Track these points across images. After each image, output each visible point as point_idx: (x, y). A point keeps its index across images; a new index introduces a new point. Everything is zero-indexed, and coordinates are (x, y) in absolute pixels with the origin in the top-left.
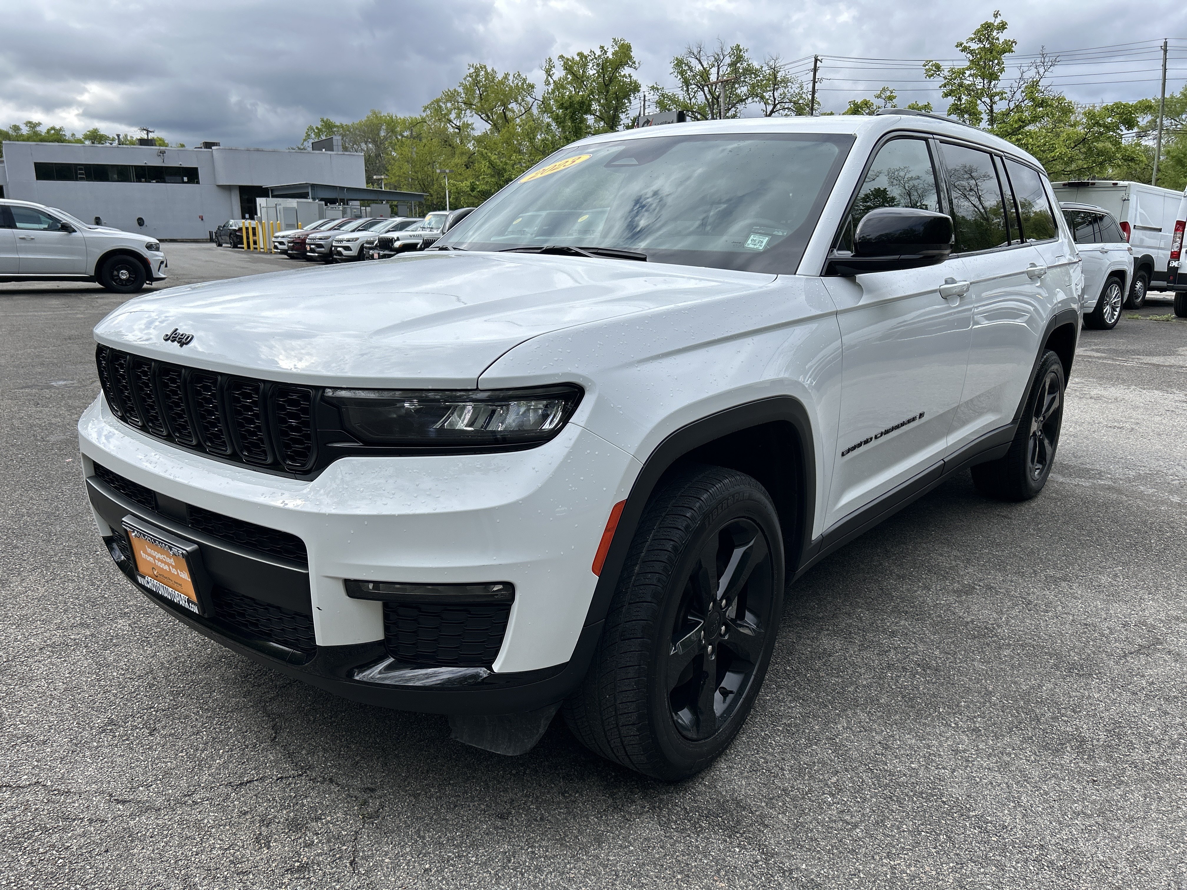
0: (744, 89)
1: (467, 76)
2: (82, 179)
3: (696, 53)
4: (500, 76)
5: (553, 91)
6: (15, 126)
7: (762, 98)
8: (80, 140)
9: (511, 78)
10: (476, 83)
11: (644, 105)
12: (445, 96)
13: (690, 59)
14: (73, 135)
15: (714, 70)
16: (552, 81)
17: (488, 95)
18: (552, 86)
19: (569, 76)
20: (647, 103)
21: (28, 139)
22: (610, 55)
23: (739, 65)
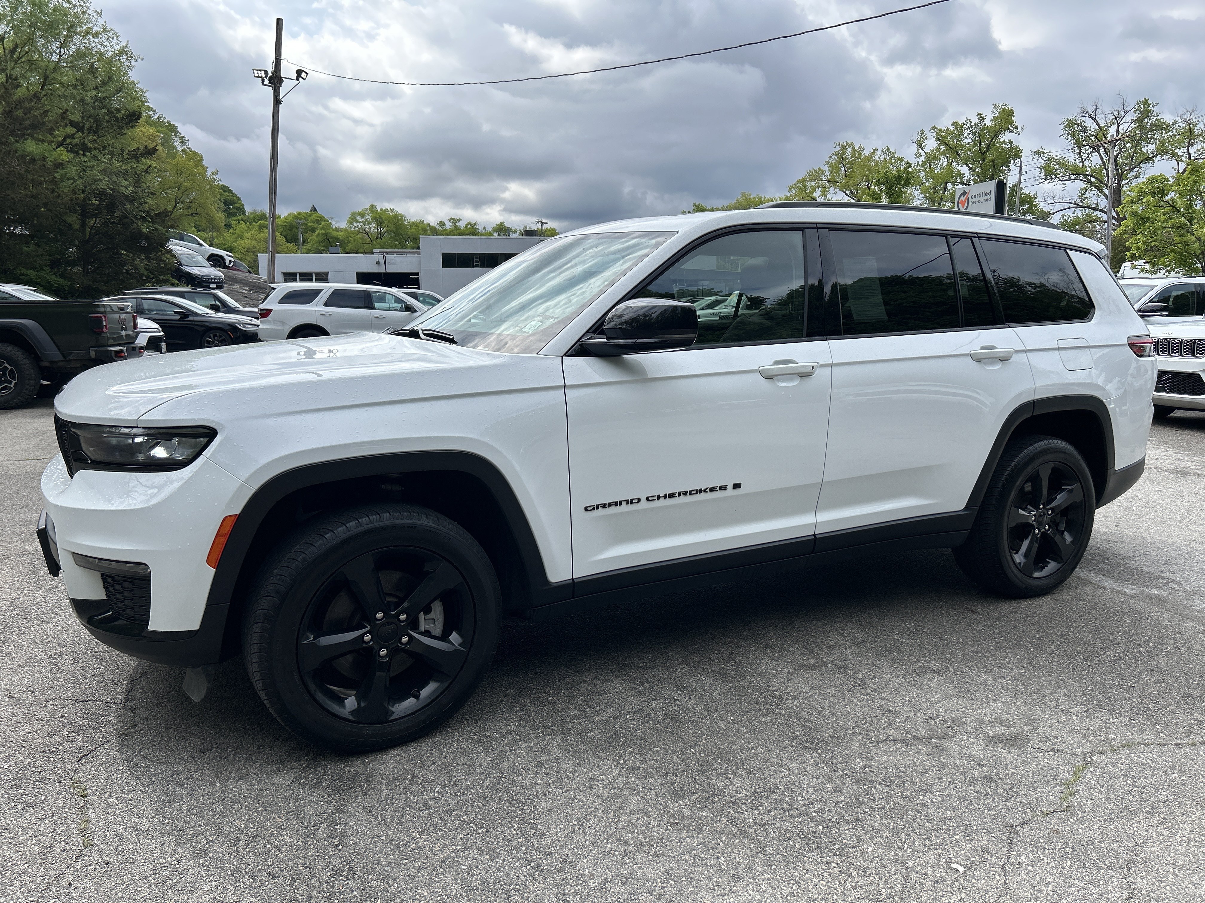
0: (1152, 147)
1: (833, 154)
2: (477, 266)
3: (1090, 112)
4: (867, 153)
5: (924, 163)
6: (441, 222)
7: (1174, 155)
8: (490, 233)
9: (879, 153)
10: (842, 160)
11: (1020, 172)
12: (809, 175)
13: (1083, 119)
14: (485, 228)
15: (1113, 130)
16: (923, 153)
17: (853, 171)
18: (923, 158)
19: (941, 147)
20: (1023, 170)
21: (450, 233)
22: (988, 122)
23: (1146, 120)
